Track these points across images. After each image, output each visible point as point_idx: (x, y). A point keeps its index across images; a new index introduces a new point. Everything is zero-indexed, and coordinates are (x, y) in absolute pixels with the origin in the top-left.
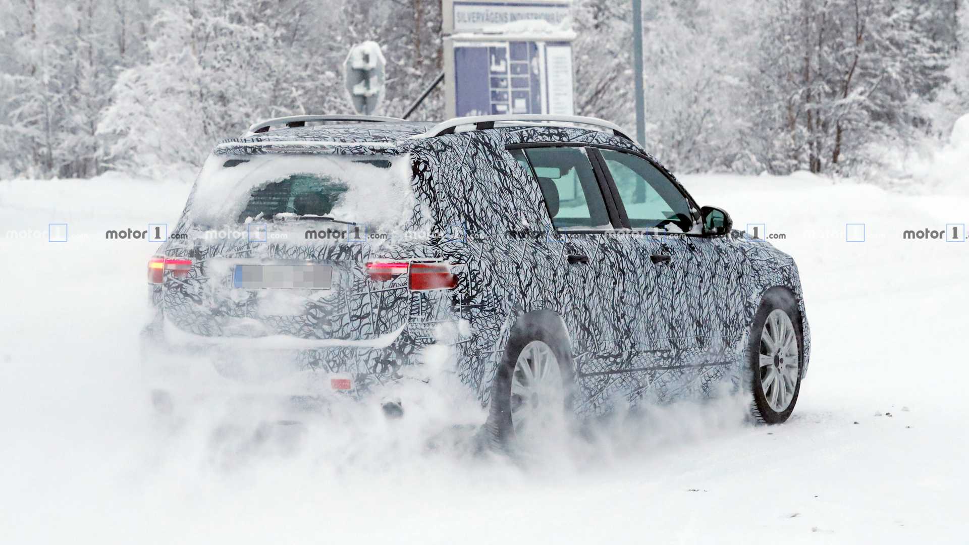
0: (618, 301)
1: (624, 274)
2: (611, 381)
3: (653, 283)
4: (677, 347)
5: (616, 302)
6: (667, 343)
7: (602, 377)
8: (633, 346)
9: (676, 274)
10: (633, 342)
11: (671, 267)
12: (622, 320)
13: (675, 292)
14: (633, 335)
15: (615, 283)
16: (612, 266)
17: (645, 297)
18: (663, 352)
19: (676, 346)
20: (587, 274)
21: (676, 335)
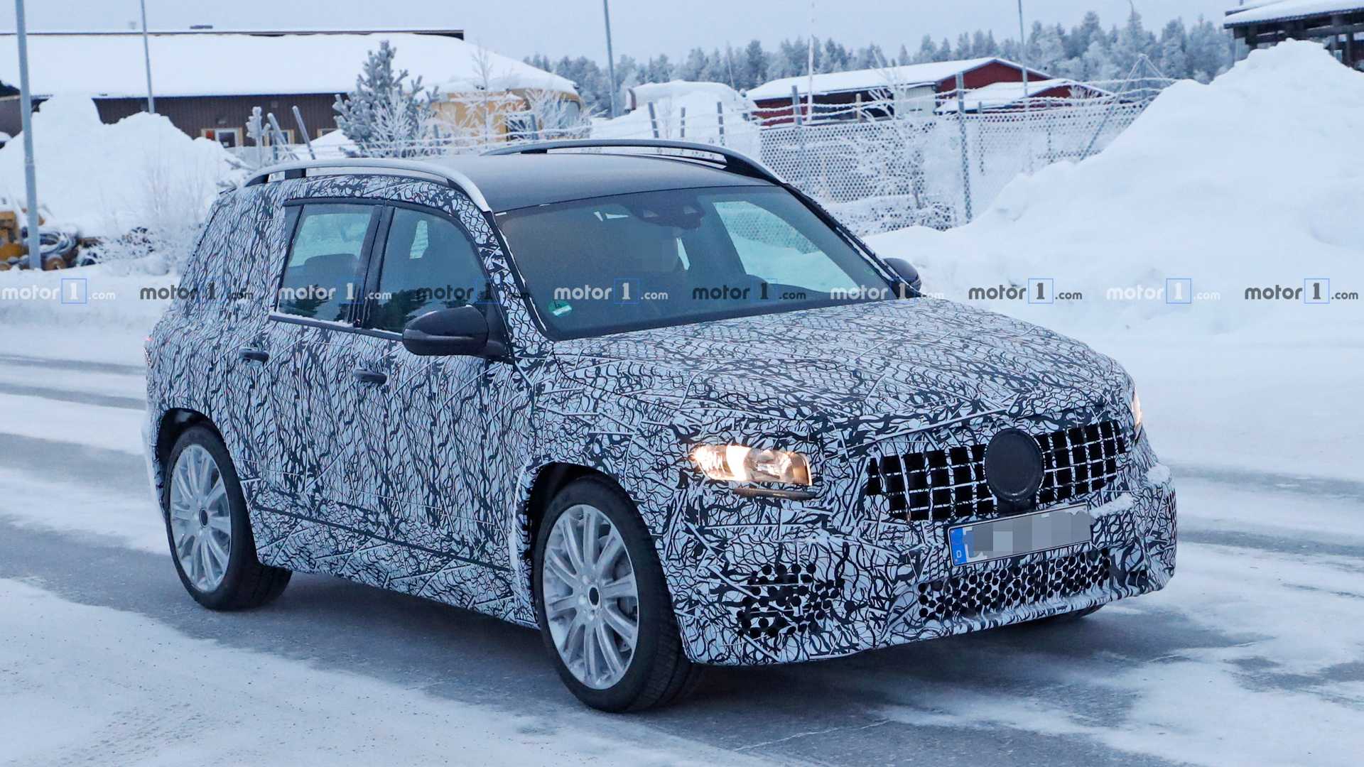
0: (303, 422)
1: (310, 387)
2: (299, 528)
3: (351, 409)
4: (390, 513)
5: (299, 423)
6: (375, 501)
7: (287, 518)
8: (318, 489)
9: (390, 403)
10: (320, 483)
11: (383, 391)
12: (309, 450)
13: (389, 430)
14: (324, 475)
15: (297, 397)
16: (294, 373)
17: (341, 425)
18: (365, 511)
19: (387, 509)
20: (259, 377)
21: (392, 494)
